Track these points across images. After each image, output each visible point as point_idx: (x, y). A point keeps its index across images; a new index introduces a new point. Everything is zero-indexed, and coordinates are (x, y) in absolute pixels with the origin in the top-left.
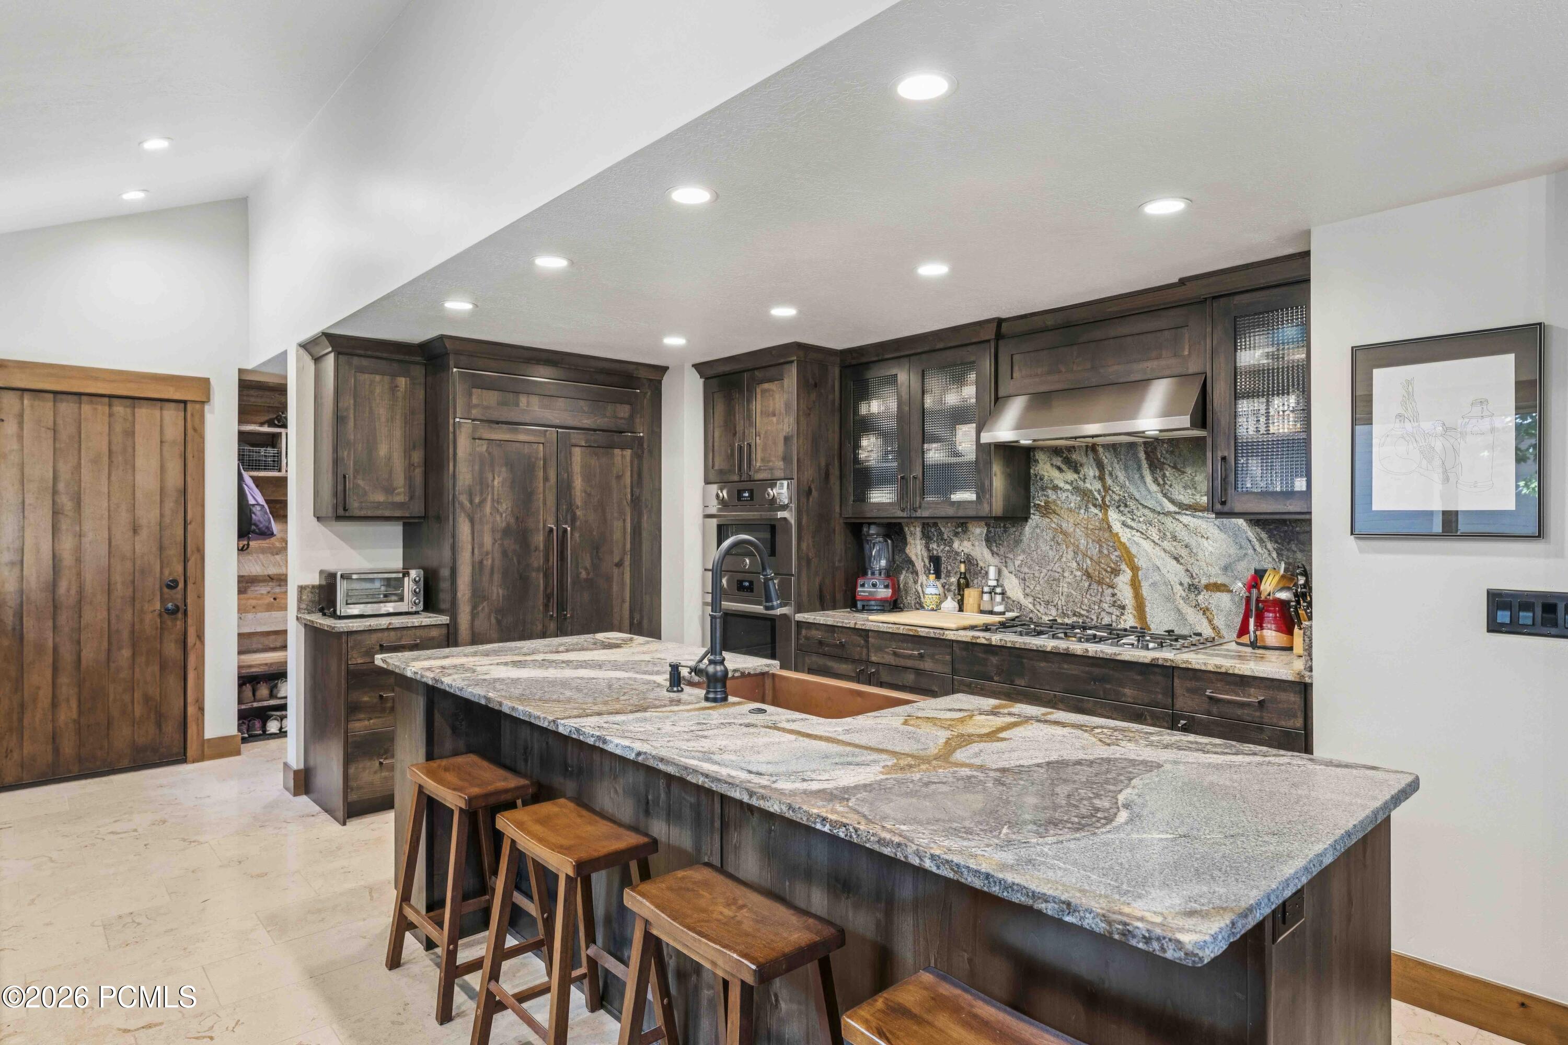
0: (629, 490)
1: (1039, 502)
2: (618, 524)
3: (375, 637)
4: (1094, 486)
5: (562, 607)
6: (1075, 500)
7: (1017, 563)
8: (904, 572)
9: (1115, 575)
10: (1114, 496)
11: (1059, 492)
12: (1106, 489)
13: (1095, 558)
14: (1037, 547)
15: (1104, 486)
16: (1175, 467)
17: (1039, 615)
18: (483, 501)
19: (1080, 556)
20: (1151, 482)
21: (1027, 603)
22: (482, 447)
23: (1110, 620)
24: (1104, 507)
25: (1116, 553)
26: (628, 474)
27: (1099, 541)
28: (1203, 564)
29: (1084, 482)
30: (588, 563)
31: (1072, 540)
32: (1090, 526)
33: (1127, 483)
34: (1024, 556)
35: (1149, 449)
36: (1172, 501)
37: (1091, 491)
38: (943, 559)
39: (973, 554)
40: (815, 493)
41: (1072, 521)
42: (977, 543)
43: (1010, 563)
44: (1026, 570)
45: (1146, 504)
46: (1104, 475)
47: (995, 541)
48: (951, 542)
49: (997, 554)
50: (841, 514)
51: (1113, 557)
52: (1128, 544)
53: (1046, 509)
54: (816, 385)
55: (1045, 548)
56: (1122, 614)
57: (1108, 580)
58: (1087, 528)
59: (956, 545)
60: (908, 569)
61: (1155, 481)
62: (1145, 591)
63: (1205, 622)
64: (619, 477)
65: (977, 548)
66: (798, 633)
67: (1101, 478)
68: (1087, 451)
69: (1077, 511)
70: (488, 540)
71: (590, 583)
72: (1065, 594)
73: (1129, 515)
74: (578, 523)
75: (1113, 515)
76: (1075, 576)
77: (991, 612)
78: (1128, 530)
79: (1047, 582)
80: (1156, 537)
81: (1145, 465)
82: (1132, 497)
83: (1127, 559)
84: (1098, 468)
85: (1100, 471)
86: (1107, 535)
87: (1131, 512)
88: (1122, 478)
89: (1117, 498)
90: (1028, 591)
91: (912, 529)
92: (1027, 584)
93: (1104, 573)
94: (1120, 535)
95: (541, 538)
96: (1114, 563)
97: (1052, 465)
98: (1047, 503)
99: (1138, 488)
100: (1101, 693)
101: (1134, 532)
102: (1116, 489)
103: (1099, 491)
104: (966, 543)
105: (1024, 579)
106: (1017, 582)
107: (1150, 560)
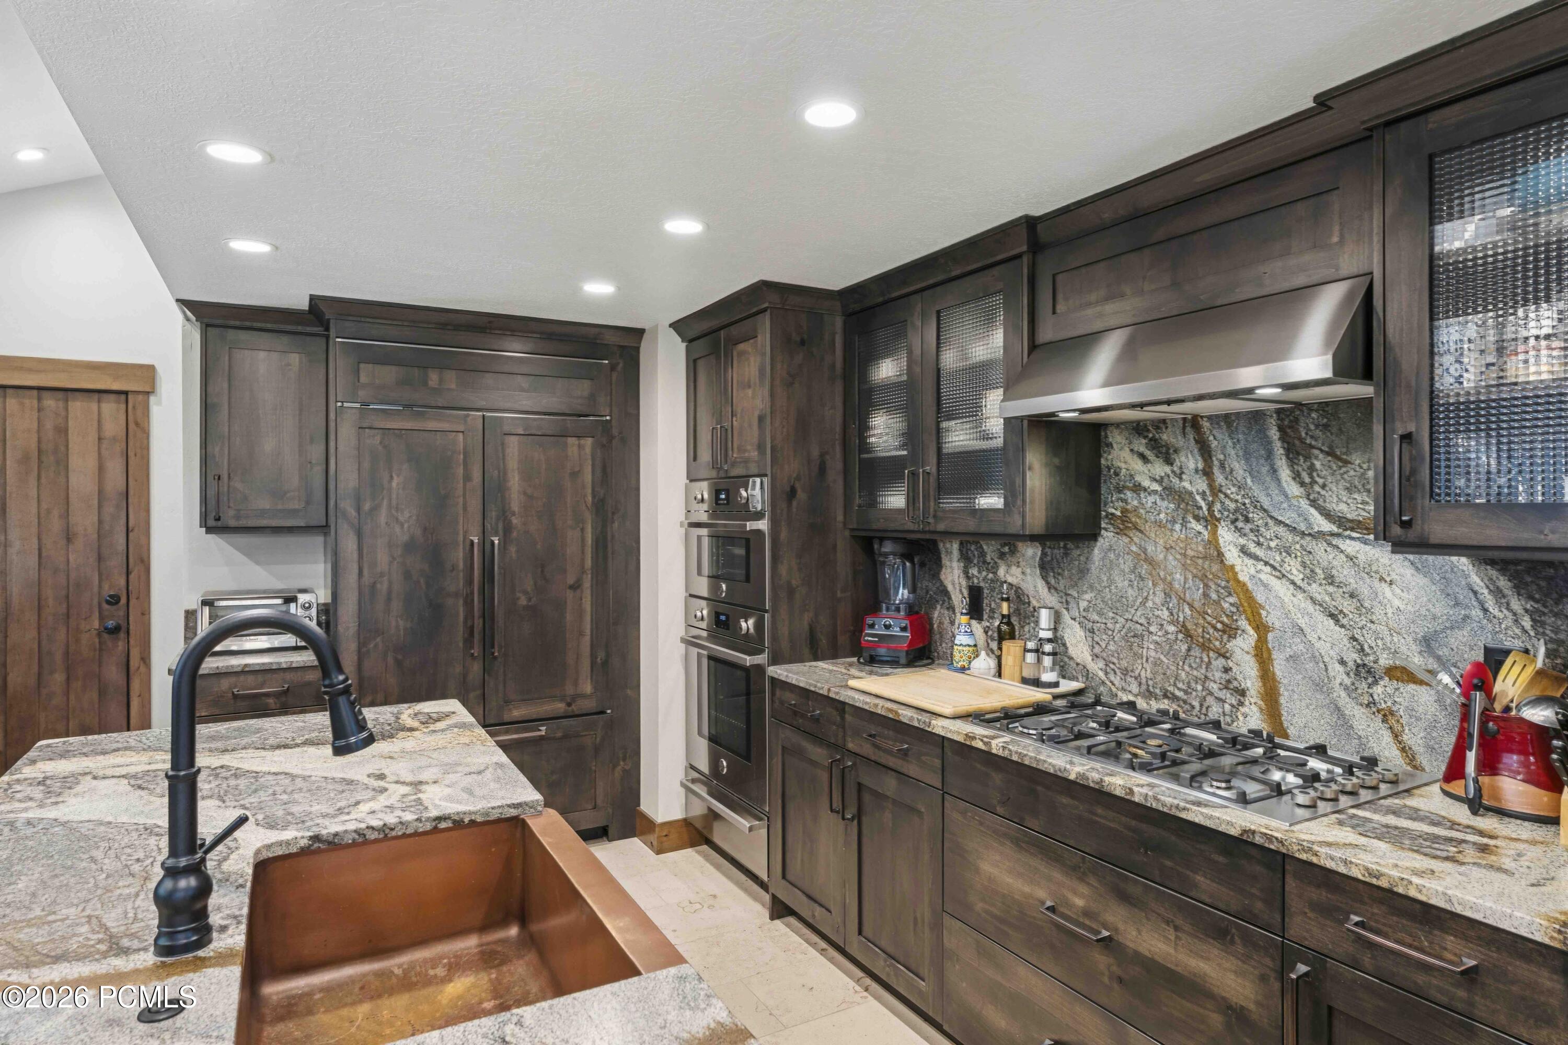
0: (589, 491)
1: (1113, 511)
2: (572, 535)
3: (225, 684)
4: (1196, 485)
5: (488, 642)
6: (1166, 506)
7: (1083, 604)
8: (939, 607)
9: (1230, 636)
10: (1227, 502)
11: (1142, 495)
12: (1216, 490)
13: (1197, 605)
14: (1111, 581)
15: (1211, 486)
16: (1331, 453)
17: (1114, 689)
18: (375, 509)
19: (1175, 601)
20: (1289, 479)
21: (1096, 667)
22: (373, 440)
23: (1221, 710)
24: (1211, 521)
25: (1231, 600)
26: (588, 470)
27: (1204, 578)
28: (1383, 630)
29: (1181, 479)
30: (529, 585)
31: (1162, 574)
32: (1190, 553)
33: (1249, 481)
34: (1093, 595)
35: (1286, 423)
36: (1327, 515)
37: (1191, 493)
38: (986, 591)
39: (1024, 586)
40: (801, 495)
41: (1161, 542)
42: (1028, 571)
43: (1073, 605)
44: (1095, 617)
45: (1280, 518)
46: (1211, 467)
47: (1052, 569)
48: (994, 569)
49: (1056, 589)
50: (845, 524)
51: (1226, 605)
52: (1250, 586)
53: (1123, 521)
54: (803, 342)
55: (1121, 583)
56: (1241, 704)
57: (1217, 643)
58: (1185, 555)
59: (1001, 572)
60: (944, 601)
61: (1297, 477)
62: (1279, 668)
63: (1387, 737)
64: (575, 475)
65: (1029, 577)
66: (773, 694)
67: (1207, 473)
68: (1184, 428)
69: (1169, 526)
70: (382, 558)
71: (533, 611)
72: (1151, 659)
73: (1252, 536)
74: (515, 534)
75: (1226, 535)
76: (1167, 633)
77: (1036, 683)
78: (1251, 561)
79: (1125, 638)
80: (1298, 578)
81: (1279, 449)
82: (1256, 504)
83: (1249, 612)
84: (1202, 456)
85: (1205, 460)
86: (1216, 567)
87: (1256, 531)
88: (1241, 472)
89: (1232, 506)
90: (1097, 650)
91: (948, 545)
92: (1097, 639)
93: (1211, 631)
94: (1238, 568)
95: (461, 555)
96: (1227, 616)
97: (1132, 450)
98: (1124, 511)
99: (1267, 488)
100: (1158, 872)
101: (1260, 566)
102: (1232, 490)
103: (1203, 494)
104: (1014, 570)
105: (1092, 631)
106: (1083, 634)
107: (1287, 615)
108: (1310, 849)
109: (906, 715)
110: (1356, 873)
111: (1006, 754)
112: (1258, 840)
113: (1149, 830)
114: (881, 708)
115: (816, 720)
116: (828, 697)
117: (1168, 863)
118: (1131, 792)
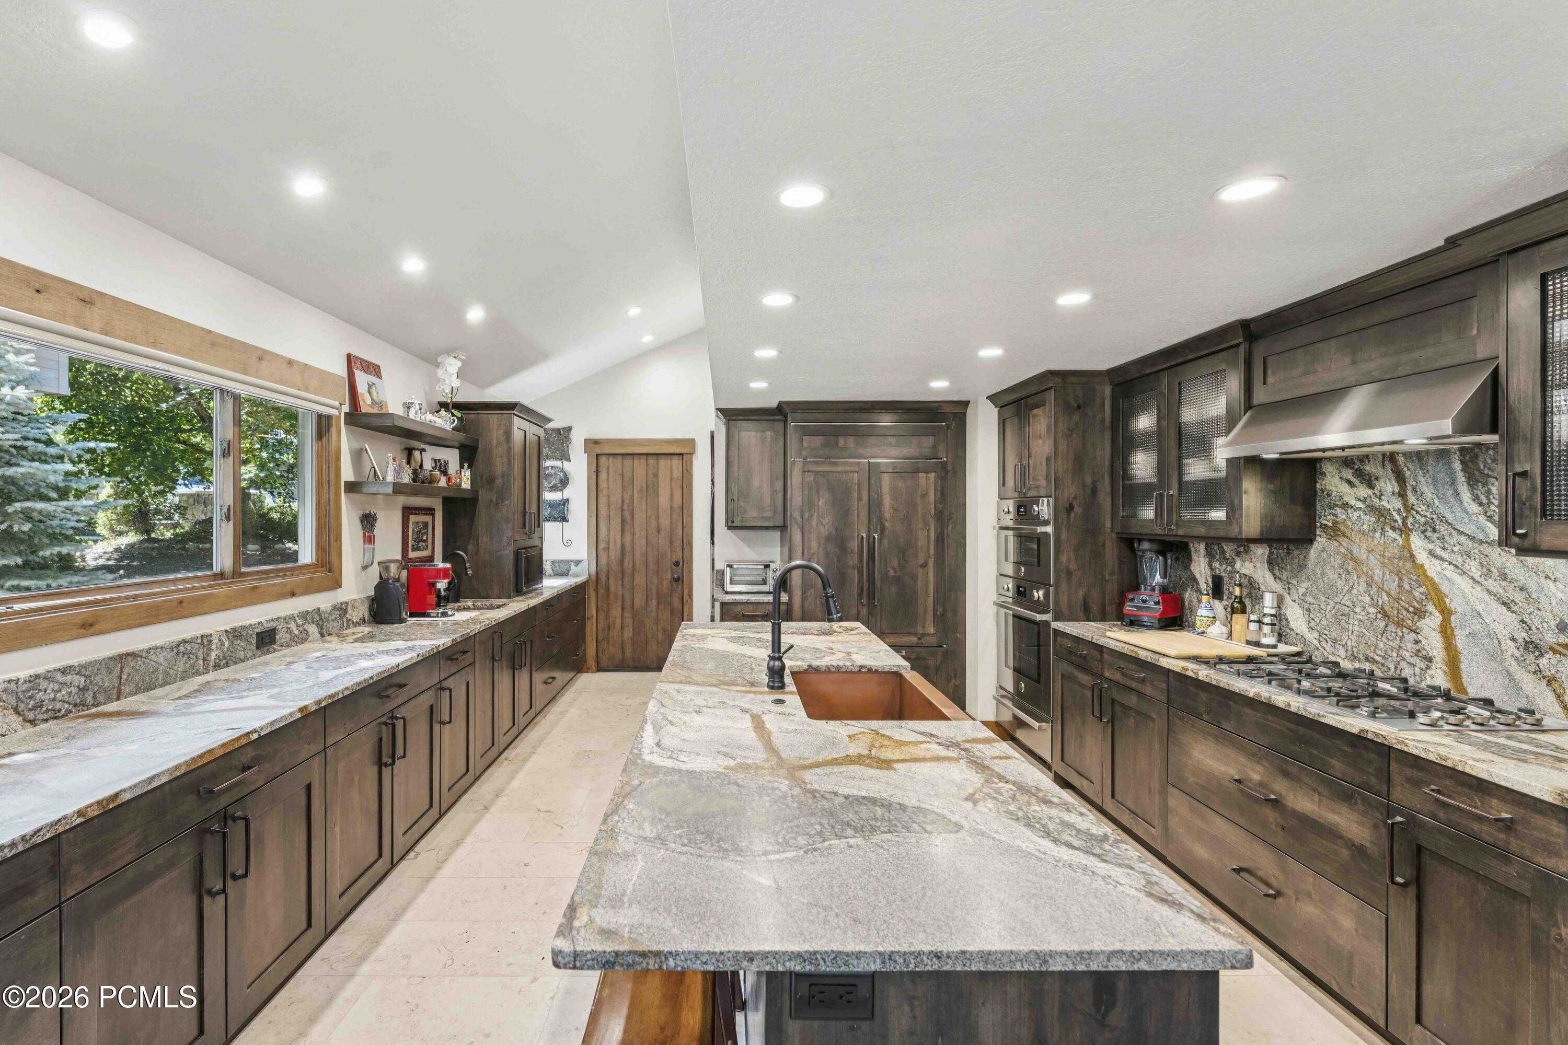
0: (933, 506)
1: (1326, 522)
2: (922, 534)
3: (739, 608)
4: (1393, 504)
5: (871, 596)
6: (1368, 520)
7: (1302, 591)
8: (1189, 589)
9: (1420, 617)
10: (1418, 517)
11: (1349, 511)
12: (1408, 508)
13: (1393, 593)
14: (1324, 574)
15: (1405, 505)
17: (1326, 654)
18: (810, 517)
19: (1375, 589)
20: (1470, 500)
21: (1312, 637)
22: (810, 478)
23: (1412, 672)
24: (1405, 530)
25: (1422, 590)
26: (932, 493)
27: (1398, 573)
28: (1545, 615)
29: (1380, 499)
30: (895, 564)
31: (1365, 569)
32: (1387, 554)
33: (1436, 501)
34: (1309, 584)
35: (1467, 458)
37: (1389, 510)
38: (1225, 579)
39: (1255, 576)
40: (1078, 510)
41: (1364, 546)
42: (1259, 565)
43: (1293, 591)
44: (1311, 600)
45: (1462, 530)
46: (1405, 491)
47: (1278, 564)
48: (1232, 563)
49: (1280, 579)
50: (1112, 528)
51: (1417, 594)
52: (1436, 579)
53: (1334, 531)
54: (1079, 407)
55: (1332, 576)
56: (1428, 668)
57: (1409, 622)
58: (1383, 556)
59: (1238, 565)
60: (1193, 586)
61: (1476, 498)
62: (1460, 642)
63: (1551, 697)
64: (924, 496)
65: (1259, 570)
66: (1055, 640)
67: (1402, 495)
68: (1383, 461)
69: (1371, 534)
70: (814, 544)
71: (897, 579)
72: (1355, 632)
73: (1438, 542)
74: (887, 532)
75: (1417, 543)
76: (1368, 613)
77: (1258, 644)
78: (1437, 562)
79: (1335, 616)
80: (1476, 575)
81: (1461, 478)
82: (1442, 519)
83: (1436, 599)
84: (1398, 482)
85: (1400, 486)
86: (1408, 565)
87: (1442, 539)
88: (1430, 495)
89: (1422, 520)
90: (1313, 624)
91: (1197, 545)
92: (1312, 616)
93: (1404, 613)
94: (1426, 567)
95: (856, 544)
96: (1418, 602)
97: (1341, 478)
98: (1335, 523)
99: (1451, 507)
100: (1307, 758)
101: (1445, 565)
102: (1422, 508)
103: (1399, 510)
104: (1247, 564)
105: (1309, 610)
106: (1301, 612)
107: (1467, 602)
108: (1403, 742)
109: (1143, 655)
110: (1432, 757)
111: (1208, 680)
112: (1370, 736)
113: (1302, 730)
114: (1126, 650)
115: (1084, 658)
116: (1091, 642)
117: (1315, 752)
118: (1289, 705)
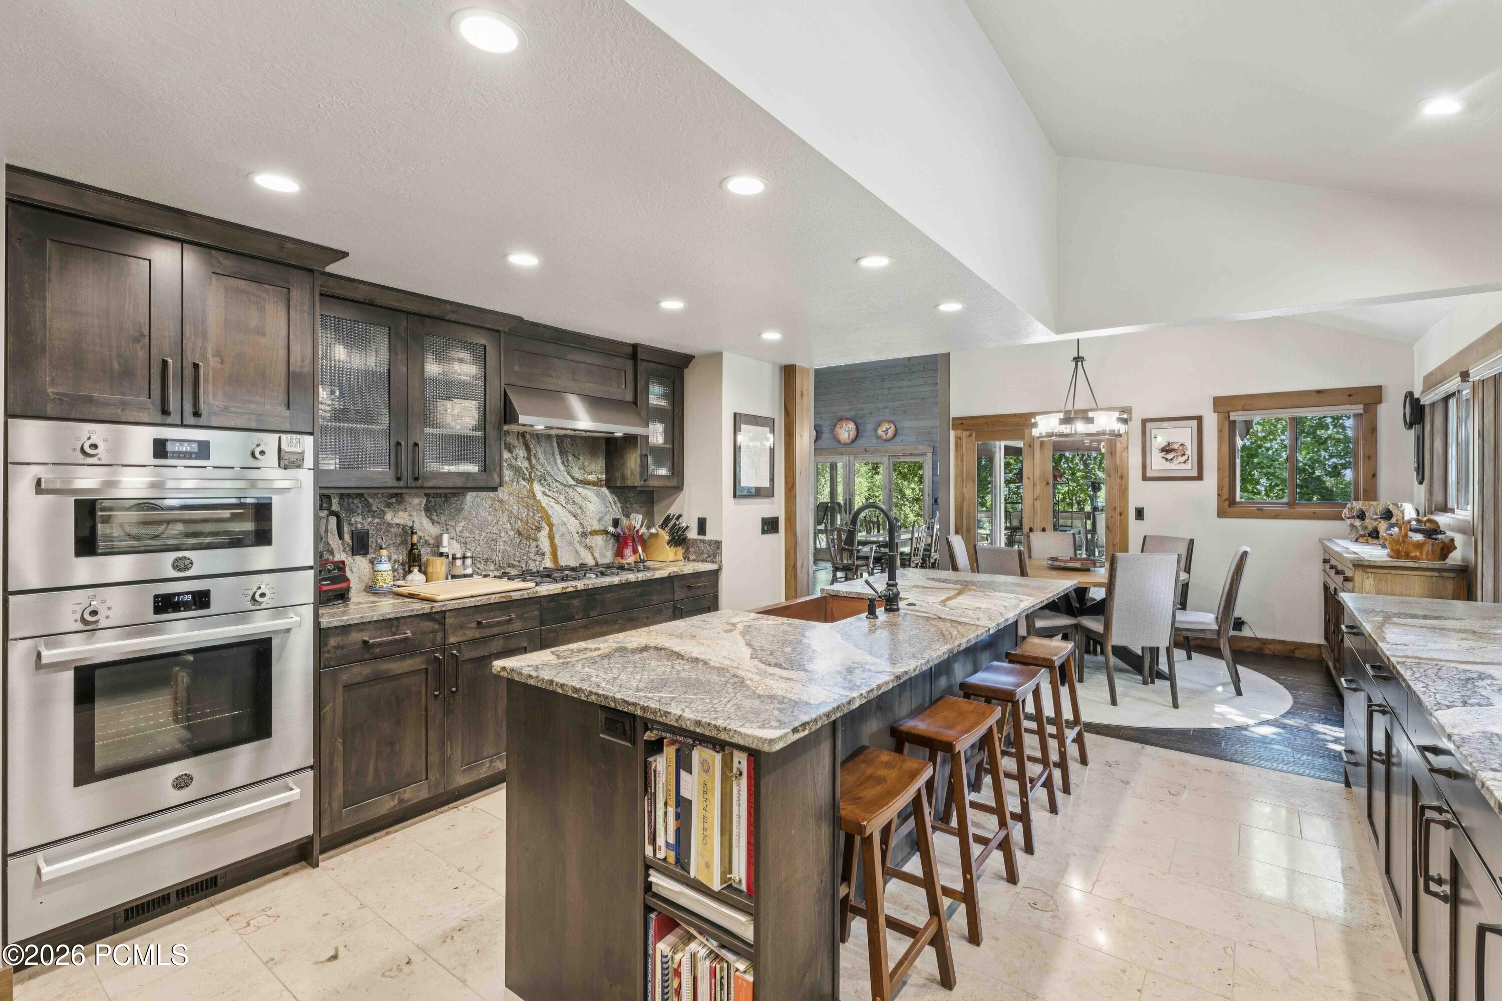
4: (523, 464)
6: (508, 474)
7: (459, 529)
9: (539, 531)
10: (537, 472)
12: (532, 467)
13: (524, 520)
14: (477, 514)
15: (530, 465)
16: (574, 455)
19: (513, 519)
24: (530, 480)
25: (539, 515)
27: (527, 507)
28: (588, 518)
29: (516, 460)
31: (507, 507)
32: (519, 495)
33: (546, 463)
34: (464, 523)
35: (560, 441)
36: (573, 478)
37: (521, 468)
38: (371, 532)
41: (506, 491)
42: (415, 513)
43: (451, 530)
44: (468, 535)
45: (557, 479)
46: (530, 456)
47: (436, 511)
48: (382, 514)
49: (438, 523)
51: (536, 518)
52: (546, 508)
55: (483, 514)
56: (543, 559)
57: (533, 535)
58: (517, 497)
59: (389, 517)
61: (563, 463)
62: (557, 541)
63: (590, 555)
65: (415, 518)
67: (529, 459)
68: (518, 436)
69: (510, 483)
73: (547, 487)
75: (537, 487)
78: (546, 498)
79: (487, 543)
80: (563, 503)
81: (557, 452)
82: (549, 474)
83: (546, 519)
84: (526, 450)
85: (527, 453)
86: (532, 501)
87: (549, 485)
88: (543, 459)
89: (539, 474)
93: (530, 530)
94: (541, 501)
96: (537, 522)
99: (553, 467)
101: (550, 499)
102: (539, 467)
103: (526, 468)
104: (401, 514)
105: (466, 543)
106: (459, 546)
107: (560, 518)
113: (639, 590)
116: (423, 615)
117: (645, 598)
